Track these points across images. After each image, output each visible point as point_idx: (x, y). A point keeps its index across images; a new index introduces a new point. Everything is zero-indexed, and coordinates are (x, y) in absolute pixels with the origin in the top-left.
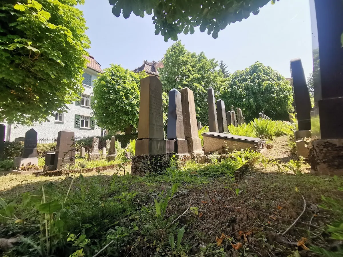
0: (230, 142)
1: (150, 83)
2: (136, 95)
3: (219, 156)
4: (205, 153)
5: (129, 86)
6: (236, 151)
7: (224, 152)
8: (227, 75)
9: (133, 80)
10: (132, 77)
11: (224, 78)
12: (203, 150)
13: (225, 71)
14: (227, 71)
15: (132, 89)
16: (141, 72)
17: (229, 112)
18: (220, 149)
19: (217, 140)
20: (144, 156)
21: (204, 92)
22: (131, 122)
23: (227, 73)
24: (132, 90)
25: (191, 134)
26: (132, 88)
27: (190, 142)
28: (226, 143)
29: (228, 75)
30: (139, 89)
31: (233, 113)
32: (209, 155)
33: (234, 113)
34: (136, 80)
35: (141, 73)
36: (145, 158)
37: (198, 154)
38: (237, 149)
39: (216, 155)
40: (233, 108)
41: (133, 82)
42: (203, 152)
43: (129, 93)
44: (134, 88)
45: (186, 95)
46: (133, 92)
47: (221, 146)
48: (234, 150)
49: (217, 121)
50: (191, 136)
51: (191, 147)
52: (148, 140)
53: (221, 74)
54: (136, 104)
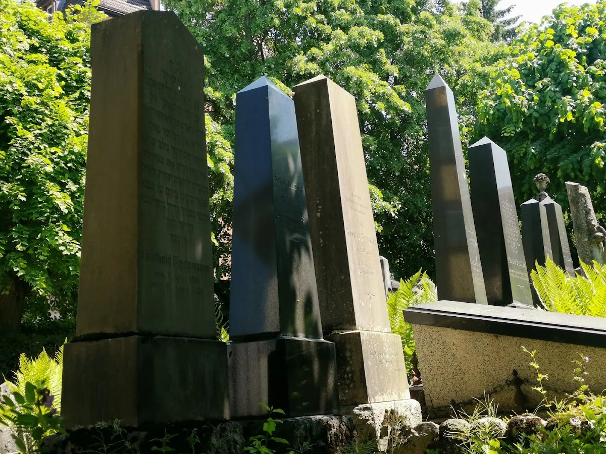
0: (554, 349)
1: (143, 45)
2: (50, 122)
3: (503, 424)
4: (427, 413)
5: (12, 78)
6: (586, 393)
7: (525, 403)
8: (507, 28)
9: (34, 49)
10: (30, 34)
11: (492, 41)
12: (415, 394)
13: (497, 8)
14: (509, 10)
15: (30, 93)
16: (78, 7)
17: (532, 201)
18: (502, 387)
19: (486, 339)
20: (116, 427)
21: (398, 111)
22: (23, 263)
23: (507, 17)
24: (32, 99)
25: (353, 313)
26: (31, 87)
27: (348, 354)
28: (533, 354)
29: (512, 26)
30: (67, 94)
31: (550, 208)
32: (450, 421)
33: (558, 207)
34: (52, 47)
35: (76, 12)
36: (118, 437)
37: (391, 416)
38: (592, 383)
39: (486, 421)
40: (544, 185)
41: (34, 57)
42: (416, 404)
43: (11, 114)
44: (41, 86)
45: (319, 116)
46: (36, 111)
47: (506, 375)
48: (577, 388)
49: (476, 245)
50: (352, 322)
51: (352, 380)
52: (133, 339)
53: (478, 24)
54: (49, 169)
